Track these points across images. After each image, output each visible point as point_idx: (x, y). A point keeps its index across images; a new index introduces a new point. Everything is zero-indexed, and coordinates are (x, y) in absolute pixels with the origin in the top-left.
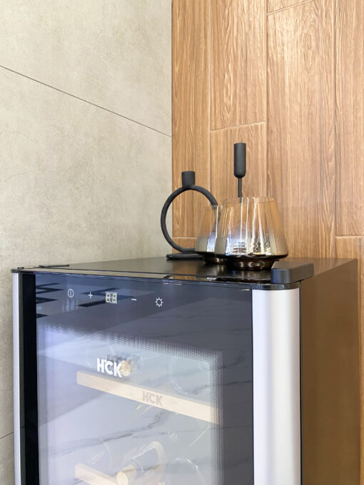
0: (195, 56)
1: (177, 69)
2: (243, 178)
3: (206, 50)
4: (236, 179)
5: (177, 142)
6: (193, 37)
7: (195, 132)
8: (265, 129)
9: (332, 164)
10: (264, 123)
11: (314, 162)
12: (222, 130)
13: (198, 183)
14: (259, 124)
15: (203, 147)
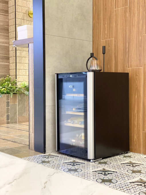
0: (98, 19)
1: (94, 22)
2: (105, 54)
3: (101, 17)
4: (103, 55)
5: (94, 43)
6: (98, 13)
7: (98, 40)
8: (114, 40)
9: (127, 50)
10: (114, 39)
11: (124, 49)
12: (104, 40)
13: (94, 56)
14: (112, 39)
15: (100, 45)
